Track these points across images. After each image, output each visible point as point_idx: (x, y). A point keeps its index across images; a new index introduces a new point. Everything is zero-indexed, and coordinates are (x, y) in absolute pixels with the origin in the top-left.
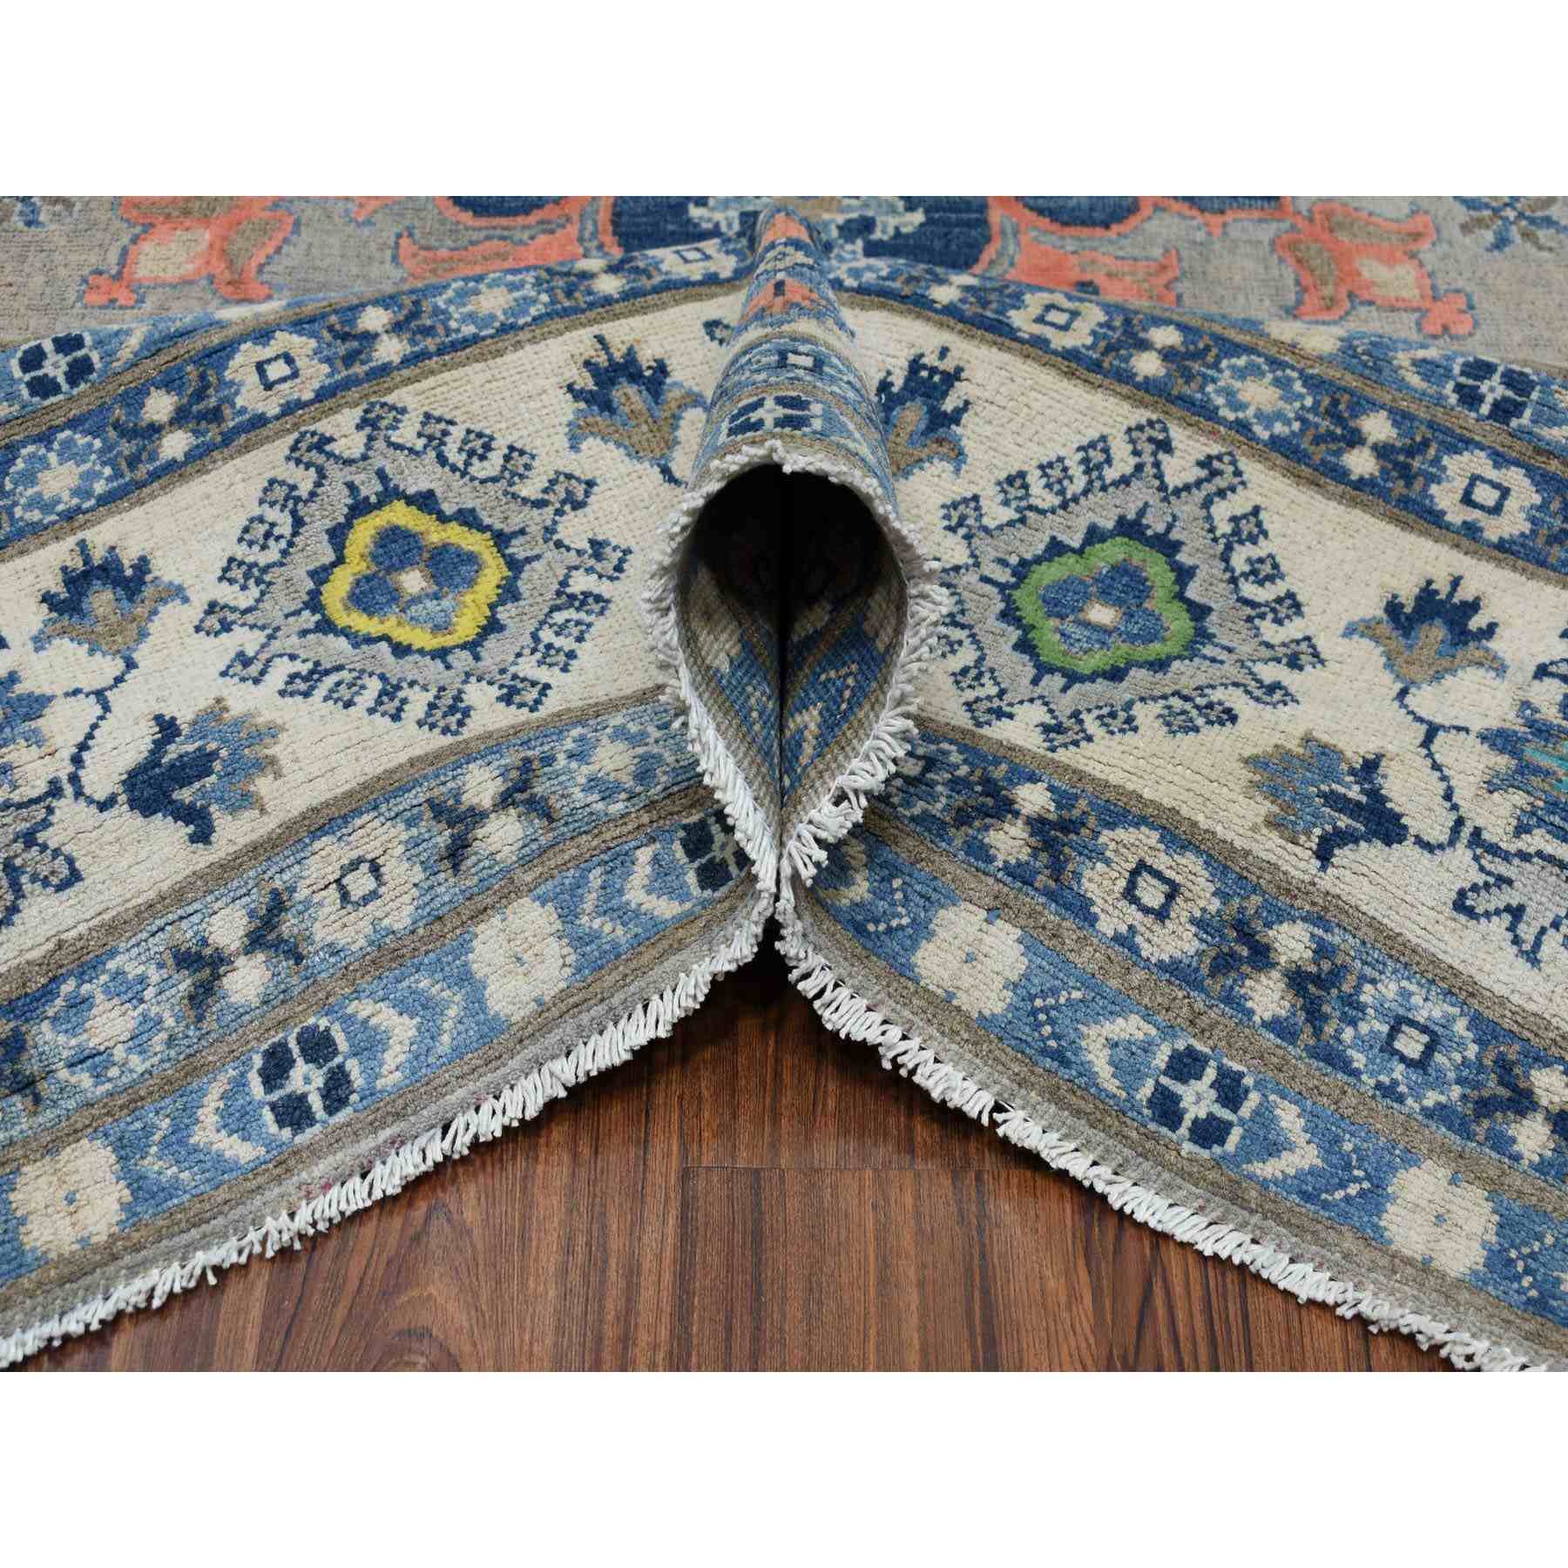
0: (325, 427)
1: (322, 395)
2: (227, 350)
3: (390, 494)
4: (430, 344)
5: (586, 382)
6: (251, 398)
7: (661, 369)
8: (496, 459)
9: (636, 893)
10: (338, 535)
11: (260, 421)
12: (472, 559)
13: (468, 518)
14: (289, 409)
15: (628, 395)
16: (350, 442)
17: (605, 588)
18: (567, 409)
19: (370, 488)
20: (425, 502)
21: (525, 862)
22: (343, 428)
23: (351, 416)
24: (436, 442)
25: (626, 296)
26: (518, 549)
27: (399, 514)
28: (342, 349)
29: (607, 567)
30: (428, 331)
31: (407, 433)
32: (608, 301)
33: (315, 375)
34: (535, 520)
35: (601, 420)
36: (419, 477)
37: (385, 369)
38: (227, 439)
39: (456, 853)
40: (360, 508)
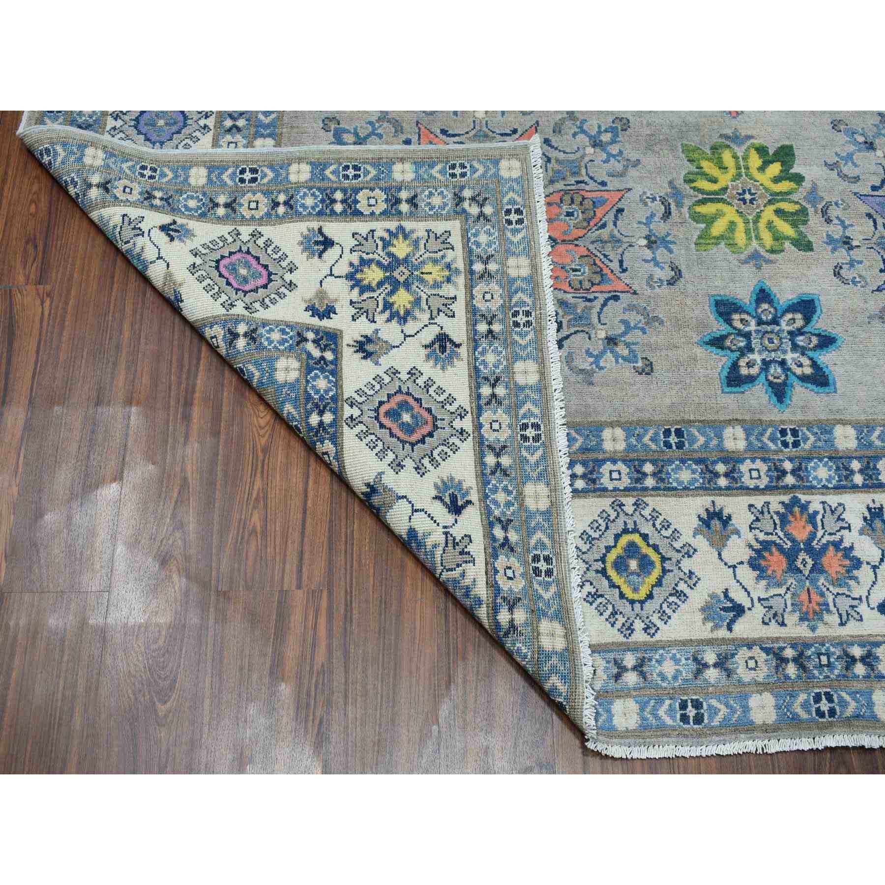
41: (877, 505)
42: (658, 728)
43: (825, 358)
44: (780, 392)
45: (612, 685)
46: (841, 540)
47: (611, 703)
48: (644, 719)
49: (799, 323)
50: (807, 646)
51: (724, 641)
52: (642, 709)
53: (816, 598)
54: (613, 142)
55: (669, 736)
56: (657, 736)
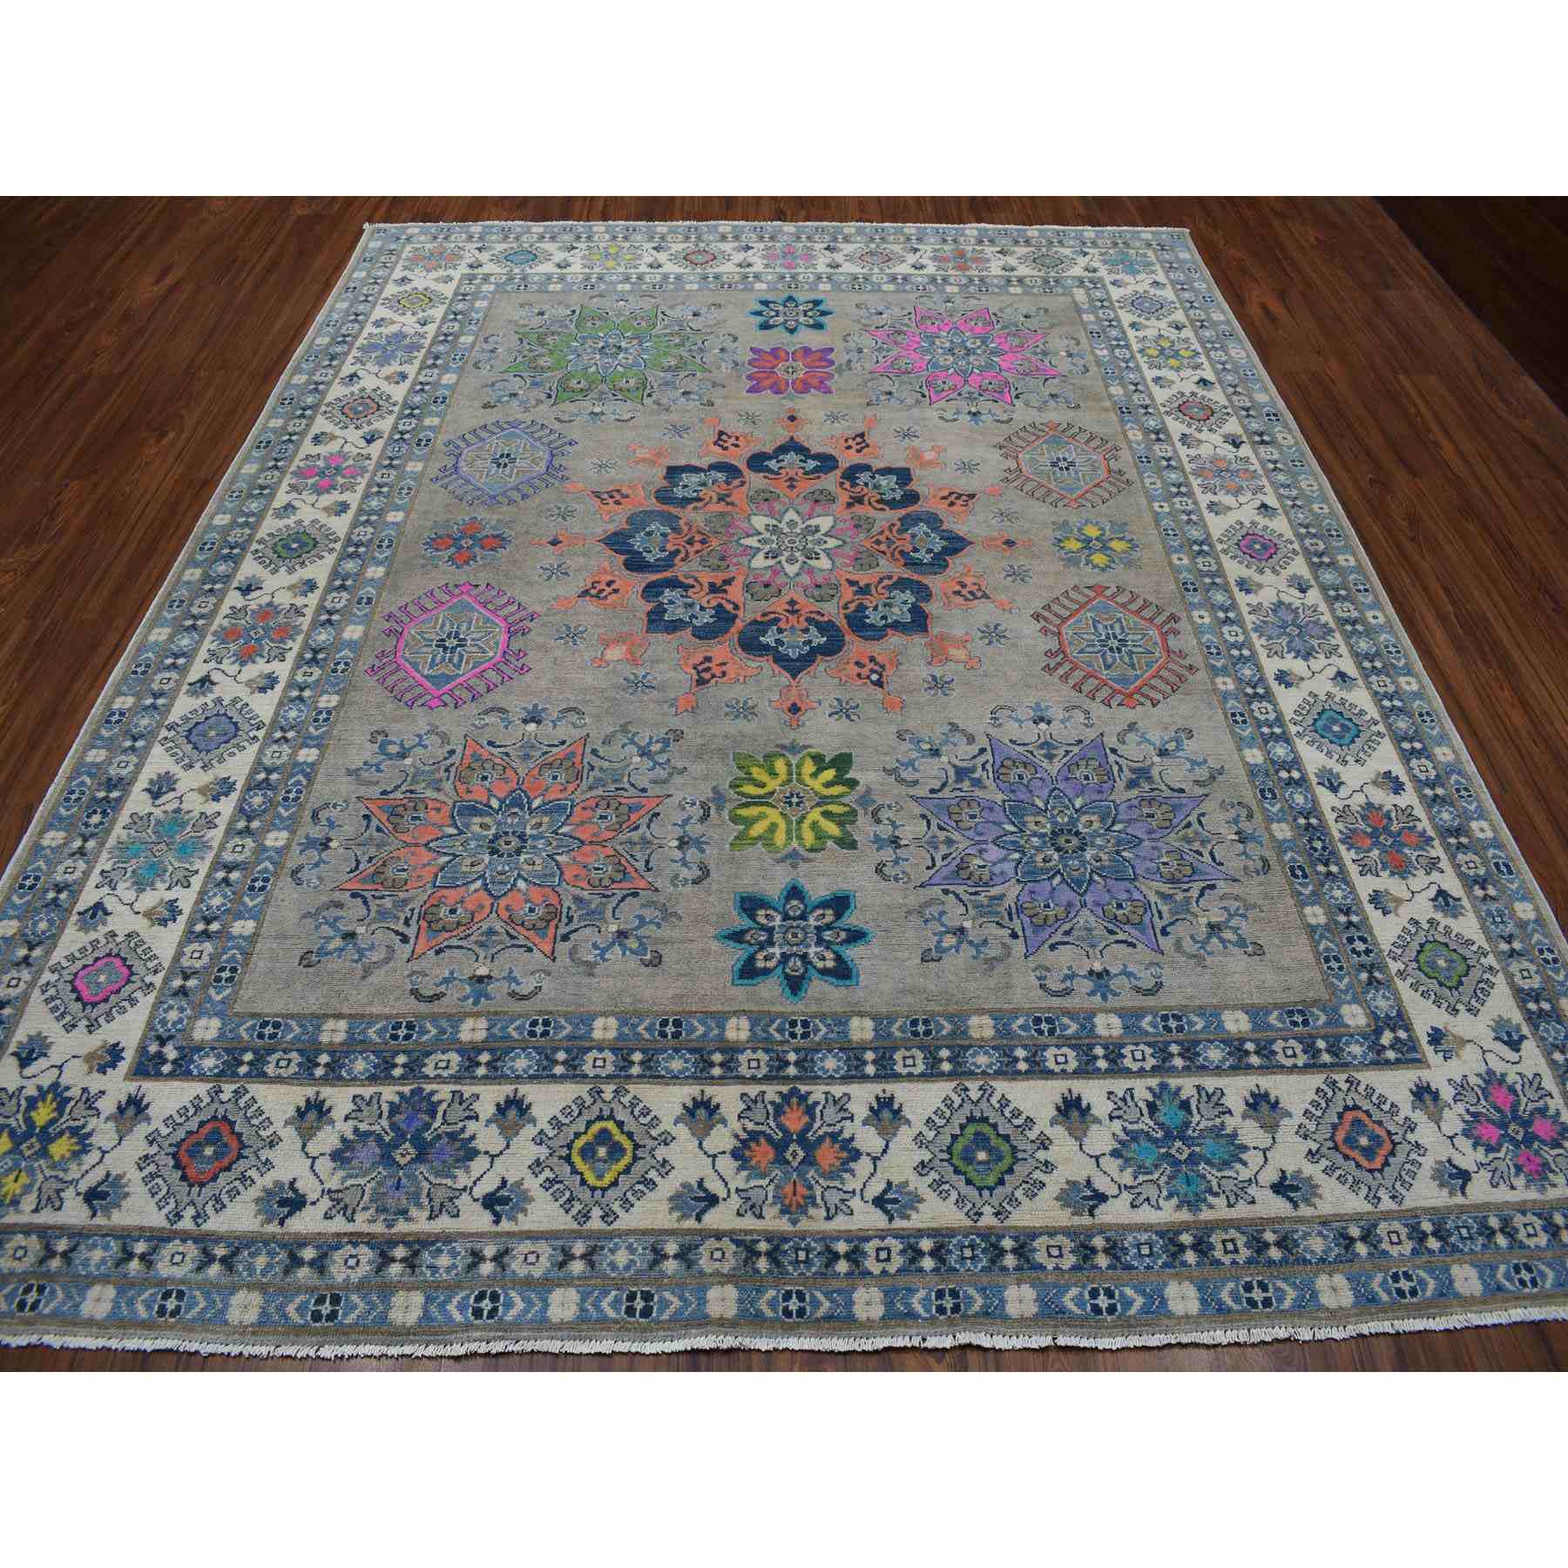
0: (603, 1087)
1: (608, 1077)
2: (590, 1049)
3: (611, 1117)
4: (648, 1073)
5: (690, 1104)
6: (587, 1068)
7: (718, 1106)
8: (649, 1118)
9: (604, 1304)
10: (589, 1124)
11: (585, 1076)
12: (623, 1151)
13: (630, 1135)
14: (597, 1076)
15: (701, 1113)
16: (608, 1096)
17: (658, 1179)
18: (679, 1110)
19: (606, 1113)
20: (620, 1124)
21: (579, 1278)
22: (608, 1090)
23: (612, 1087)
24: (633, 1106)
25: (721, 1078)
26: (639, 1153)
27: (610, 1125)
28: (622, 1064)
29: (663, 1171)
30: (650, 1068)
31: (626, 1100)
32: (713, 1078)
33: (610, 1069)
34: (650, 1143)
35: (688, 1118)
36: (621, 1115)
37: (630, 1077)
38: (575, 1076)
39: (562, 1265)
40: (600, 1118)
41: (888, 1095)
42: (597, 1321)
43: (852, 953)
44: (795, 985)
45: (555, 1273)
46: (841, 1131)
47: (550, 1292)
48: (582, 1310)
49: (829, 918)
50: (785, 1240)
51: (689, 1232)
52: (583, 1300)
53: (801, 1190)
54: (662, 751)
55: (609, 1329)
56: (595, 1330)
